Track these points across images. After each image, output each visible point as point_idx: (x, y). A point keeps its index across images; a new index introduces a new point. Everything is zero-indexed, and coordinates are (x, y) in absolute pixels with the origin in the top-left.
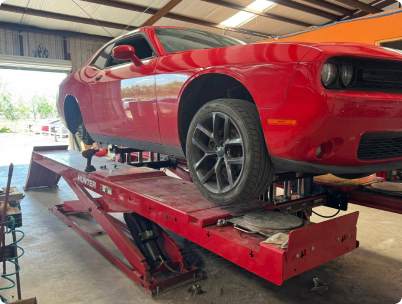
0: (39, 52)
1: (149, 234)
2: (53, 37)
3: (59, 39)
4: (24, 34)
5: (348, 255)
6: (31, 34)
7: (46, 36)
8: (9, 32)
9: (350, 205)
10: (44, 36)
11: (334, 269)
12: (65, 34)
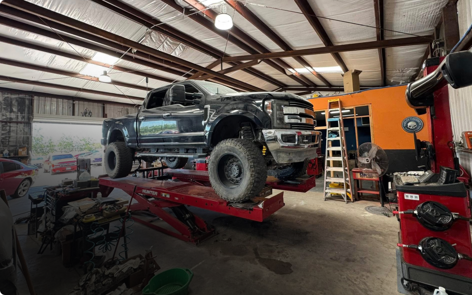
0: (85, 113)
1: (187, 216)
2: (96, 104)
3: (100, 105)
4: (76, 102)
5: (276, 213)
6: (81, 102)
7: (91, 103)
8: (65, 101)
9: (274, 190)
10: (90, 103)
11: (274, 221)
12: (104, 103)
